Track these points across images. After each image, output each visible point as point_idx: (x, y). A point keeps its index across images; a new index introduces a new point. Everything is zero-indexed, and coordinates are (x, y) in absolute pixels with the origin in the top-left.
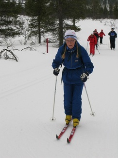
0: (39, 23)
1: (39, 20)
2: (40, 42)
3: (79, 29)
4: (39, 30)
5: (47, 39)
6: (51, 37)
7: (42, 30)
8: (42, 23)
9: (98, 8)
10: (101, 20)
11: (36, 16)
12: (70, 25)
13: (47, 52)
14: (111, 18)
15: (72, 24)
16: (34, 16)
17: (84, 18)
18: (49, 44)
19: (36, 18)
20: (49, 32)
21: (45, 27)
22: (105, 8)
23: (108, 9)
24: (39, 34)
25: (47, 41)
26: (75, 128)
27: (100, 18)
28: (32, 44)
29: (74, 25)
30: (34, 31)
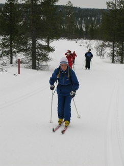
0: (11, 42)
1: (11, 39)
2: (11, 63)
3: (53, 50)
4: (11, 50)
5: (19, 60)
6: (23, 57)
7: (14, 50)
8: (14, 43)
9: (73, 28)
10: (76, 40)
11: (8, 35)
12: (43, 46)
13: (19, 73)
14: (87, 38)
15: (46, 44)
16: (5, 35)
17: (58, 38)
18: (20, 64)
19: (7, 37)
20: (21, 52)
21: (17, 47)
22: (81, 28)
23: (84, 29)
24: (11, 54)
25: (19, 62)
26: (66, 127)
27: (75, 38)
28: (4, 64)
29: (48, 46)
30: (5, 51)
